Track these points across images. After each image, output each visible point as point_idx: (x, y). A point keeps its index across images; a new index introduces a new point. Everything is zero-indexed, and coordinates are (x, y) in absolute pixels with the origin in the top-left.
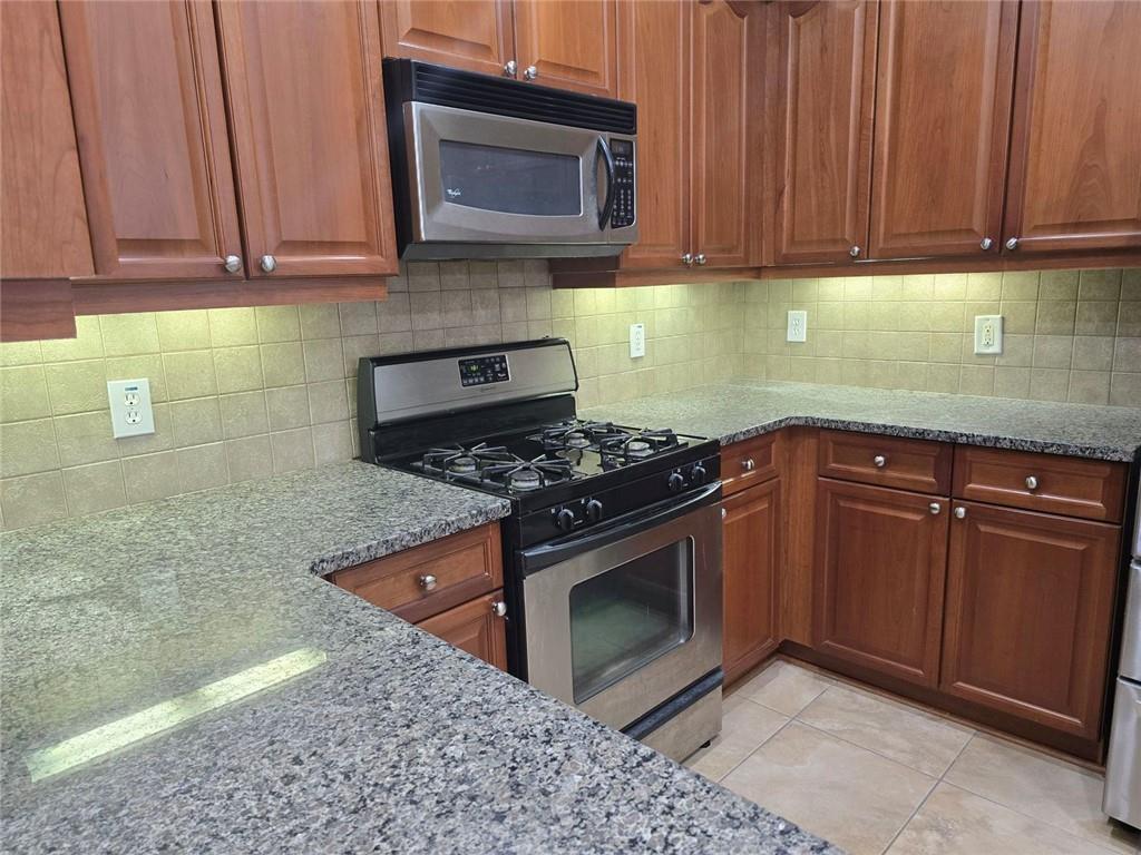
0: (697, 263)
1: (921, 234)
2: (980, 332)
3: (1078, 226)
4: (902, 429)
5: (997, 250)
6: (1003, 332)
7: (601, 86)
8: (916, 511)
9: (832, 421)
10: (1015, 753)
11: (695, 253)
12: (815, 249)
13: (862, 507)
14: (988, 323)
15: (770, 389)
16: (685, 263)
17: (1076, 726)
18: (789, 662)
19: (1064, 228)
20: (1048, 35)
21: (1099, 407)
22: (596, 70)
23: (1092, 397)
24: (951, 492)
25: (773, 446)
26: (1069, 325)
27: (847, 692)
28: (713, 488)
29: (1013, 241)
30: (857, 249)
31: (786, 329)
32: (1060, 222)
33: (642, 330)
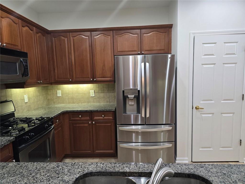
0: (41, 83)
1: (81, 78)
2: (91, 93)
3: (103, 77)
4: (83, 110)
5: (93, 80)
6: (94, 93)
7: (19, 48)
8: (87, 124)
9: (71, 111)
10: (106, 160)
11: (40, 81)
12: (63, 80)
13: (78, 125)
14: (92, 92)
15: (56, 106)
16: (38, 83)
17: (112, 152)
18: (66, 158)
19: (101, 78)
20: (96, 49)
21: (108, 103)
22: (17, 45)
23: (107, 102)
24: (92, 120)
25: (61, 117)
26: (103, 91)
27: (78, 160)
28: (53, 126)
29: (95, 79)
30: (71, 80)
31: (57, 94)
32: (101, 77)
33: (27, 96)
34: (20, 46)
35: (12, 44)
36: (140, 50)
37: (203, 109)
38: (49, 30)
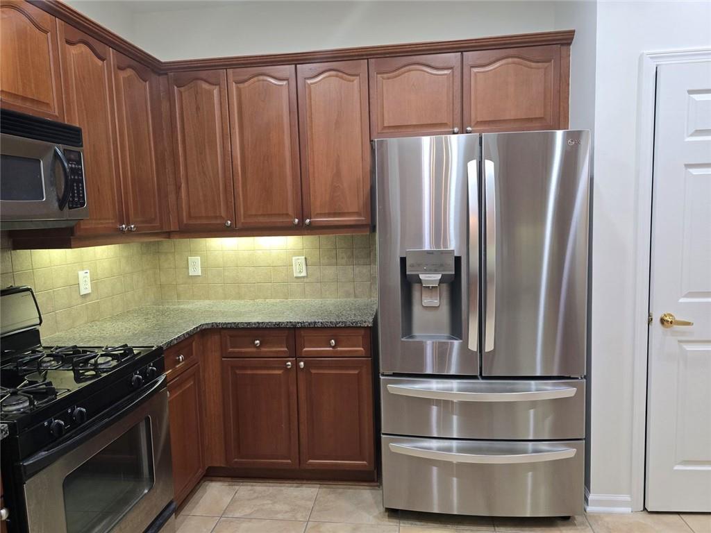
0: (130, 231)
1: (264, 215)
2: (296, 266)
3: (335, 214)
4: (268, 323)
5: (301, 224)
6: (306, 265)
7: (53, 112)
8: (279, 368)
9: (229, 323)
10: (341, 490)
11: (128, 224)
12: (205, 222)
13: (249, 372)
14: (299, 261)
15: (182, 306)
16: (122, 231)
17: (365, 465)
18: (212, 481)
19: (329, 215)
20: (311, 121)
21: (351, 299)
22: (48, 102)
23: (348, 295)
24: (296, 354)
25: (194, 344)
26: (334, 261)
27: (249, 488)
28: (161, 379)
29: (308, 221)
30: (229, 222)
31: (188, 268)
32: (327, 212)
33: (88, 275)
34: (56, 106)
35: (24, 99)
36: (458, 121)
37: (688, 324)
38: (163, 60)
